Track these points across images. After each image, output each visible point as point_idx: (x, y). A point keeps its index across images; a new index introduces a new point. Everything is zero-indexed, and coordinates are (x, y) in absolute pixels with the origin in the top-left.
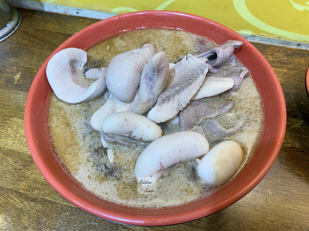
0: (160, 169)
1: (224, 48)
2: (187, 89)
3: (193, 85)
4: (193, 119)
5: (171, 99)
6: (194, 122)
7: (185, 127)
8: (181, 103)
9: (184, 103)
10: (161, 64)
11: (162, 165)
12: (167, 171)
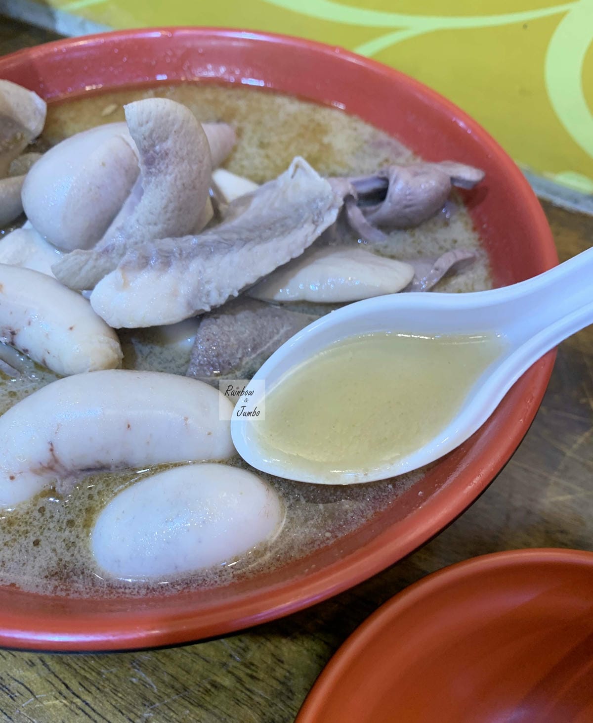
0: (46, 465)
1: (416, 174)
2: (244, 251)
3: (270, 245)
4: (240, 351)
5: (174, 262)
6: (238, 360)
7: (202, 365)
8: (208, 287)
9: (219, 291)
10: (163, 139)
11: (54, 452)
12: (71, 479)
